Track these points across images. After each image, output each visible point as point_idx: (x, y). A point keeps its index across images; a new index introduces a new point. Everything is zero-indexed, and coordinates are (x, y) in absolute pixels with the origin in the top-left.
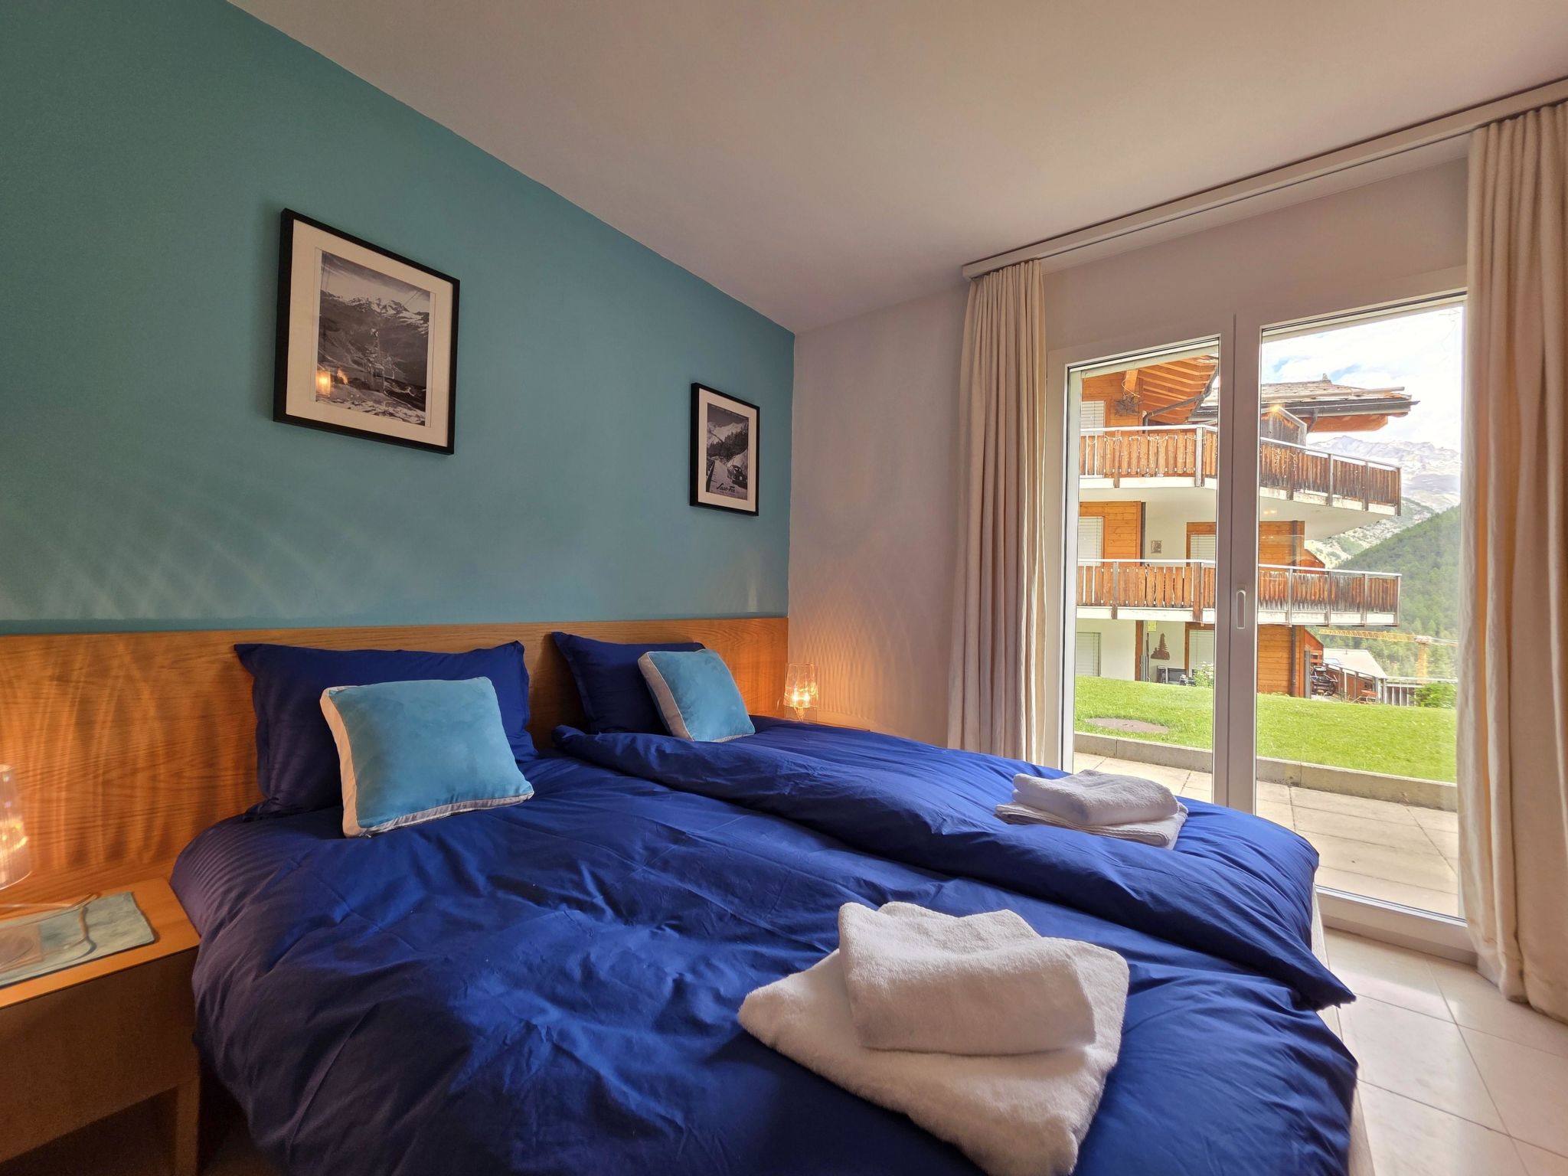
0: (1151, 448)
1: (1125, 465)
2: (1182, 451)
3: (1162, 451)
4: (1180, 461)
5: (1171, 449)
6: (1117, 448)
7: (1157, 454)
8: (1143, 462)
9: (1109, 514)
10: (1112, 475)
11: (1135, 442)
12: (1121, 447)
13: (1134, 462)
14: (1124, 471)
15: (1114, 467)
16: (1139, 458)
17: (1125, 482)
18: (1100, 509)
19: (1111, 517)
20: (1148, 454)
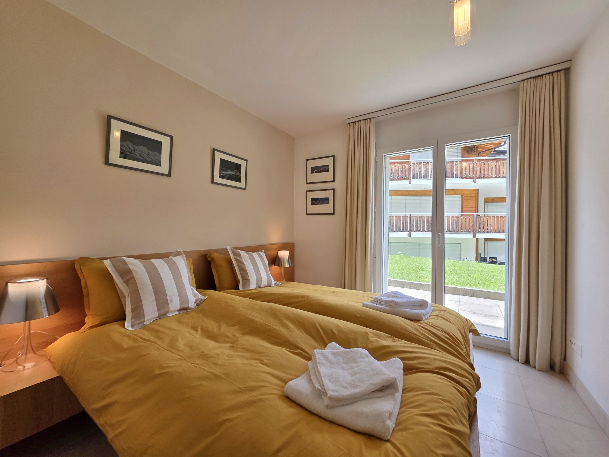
0: (489, 166)
1: (478, 173)
2: (502, 167)
3: (494, 167)
4: (501, 171)
5: (498, 166)
6: (475, 166)
7: (492, 169)
8: (486, 172)
9: (464, 194)
10: (473, 178)
11: (483, 164)
12: (477, 166)
13: (482, 172)
14: (478, 176)
15: (474, 174)
16: (484, 170)
17: (478, 181)
18: (461, 192)
19: (465, 196)
20: (488, 169)
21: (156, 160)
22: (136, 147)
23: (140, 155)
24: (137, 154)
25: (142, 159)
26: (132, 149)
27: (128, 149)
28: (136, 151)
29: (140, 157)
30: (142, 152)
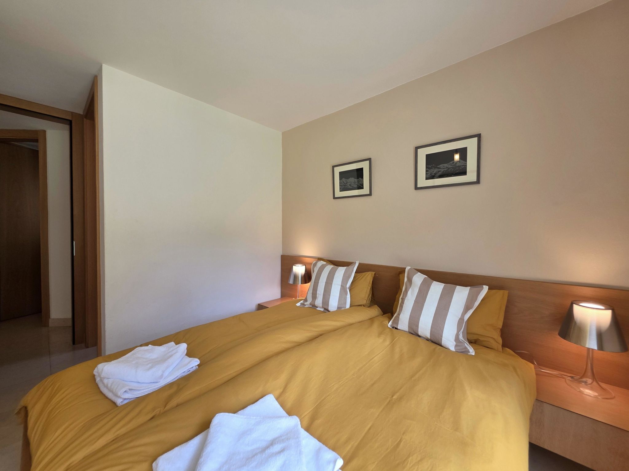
21: (360, 185)
22: (347, 180)
23: (350, 185)
24: (348, 185)
25: (351, 187)
26: (346, 183)
27: (343, 184)
28: (348, 183)
29: (350, 187)
30: (351, 182)
